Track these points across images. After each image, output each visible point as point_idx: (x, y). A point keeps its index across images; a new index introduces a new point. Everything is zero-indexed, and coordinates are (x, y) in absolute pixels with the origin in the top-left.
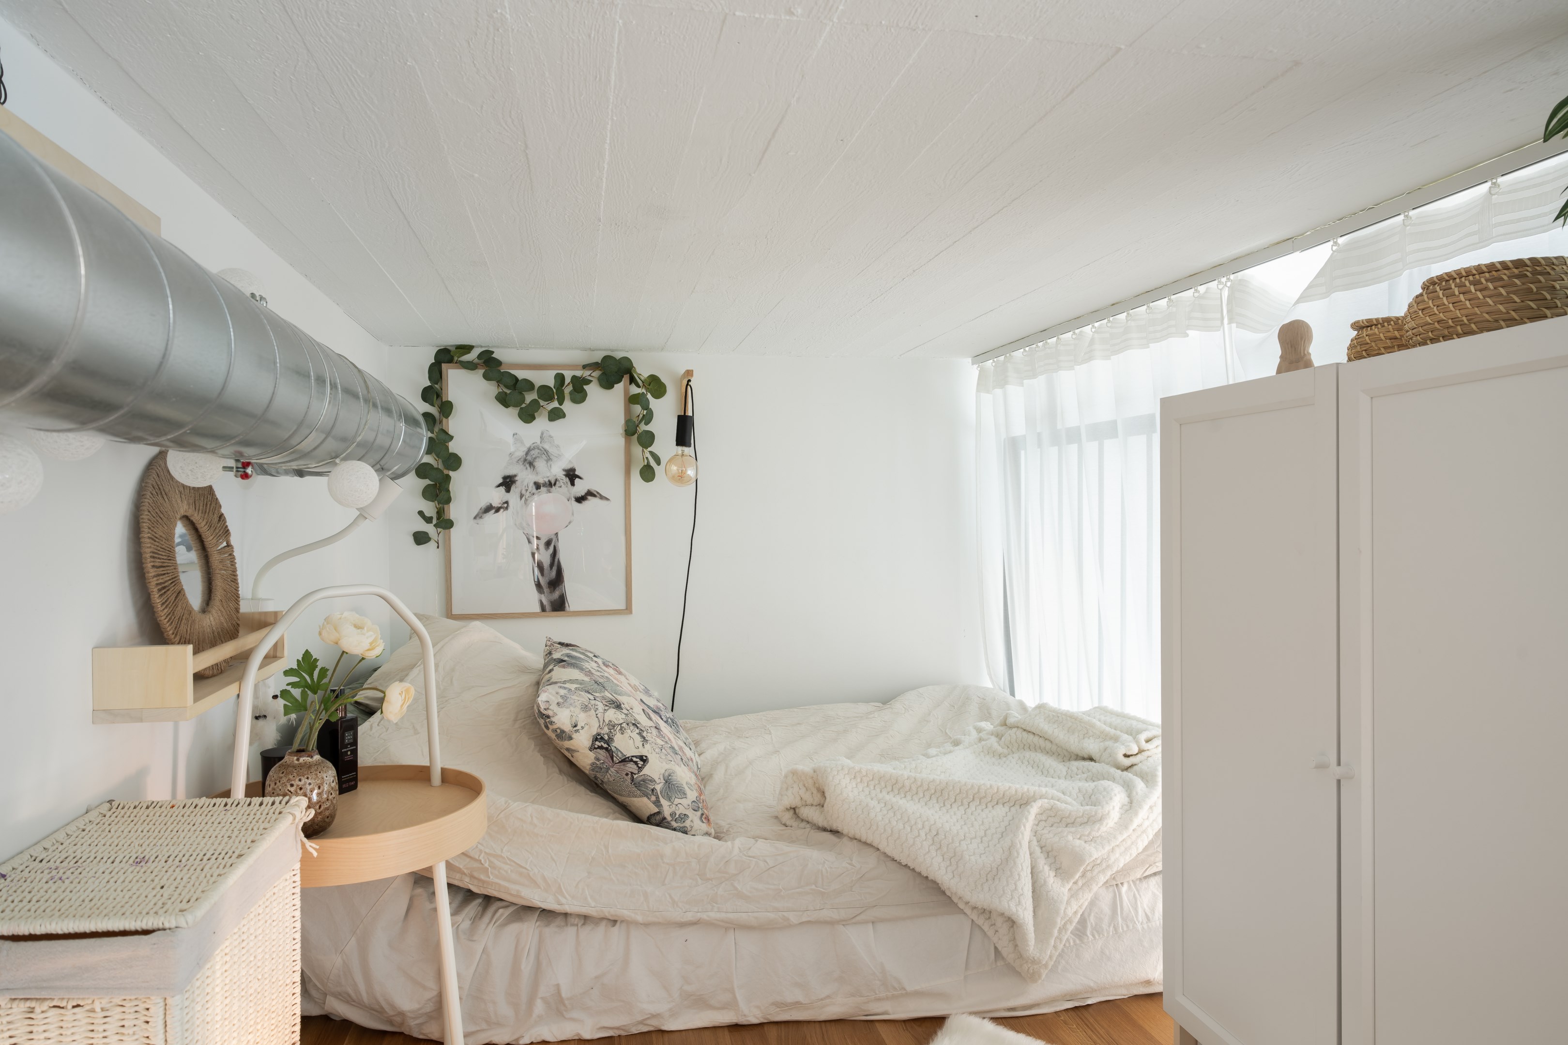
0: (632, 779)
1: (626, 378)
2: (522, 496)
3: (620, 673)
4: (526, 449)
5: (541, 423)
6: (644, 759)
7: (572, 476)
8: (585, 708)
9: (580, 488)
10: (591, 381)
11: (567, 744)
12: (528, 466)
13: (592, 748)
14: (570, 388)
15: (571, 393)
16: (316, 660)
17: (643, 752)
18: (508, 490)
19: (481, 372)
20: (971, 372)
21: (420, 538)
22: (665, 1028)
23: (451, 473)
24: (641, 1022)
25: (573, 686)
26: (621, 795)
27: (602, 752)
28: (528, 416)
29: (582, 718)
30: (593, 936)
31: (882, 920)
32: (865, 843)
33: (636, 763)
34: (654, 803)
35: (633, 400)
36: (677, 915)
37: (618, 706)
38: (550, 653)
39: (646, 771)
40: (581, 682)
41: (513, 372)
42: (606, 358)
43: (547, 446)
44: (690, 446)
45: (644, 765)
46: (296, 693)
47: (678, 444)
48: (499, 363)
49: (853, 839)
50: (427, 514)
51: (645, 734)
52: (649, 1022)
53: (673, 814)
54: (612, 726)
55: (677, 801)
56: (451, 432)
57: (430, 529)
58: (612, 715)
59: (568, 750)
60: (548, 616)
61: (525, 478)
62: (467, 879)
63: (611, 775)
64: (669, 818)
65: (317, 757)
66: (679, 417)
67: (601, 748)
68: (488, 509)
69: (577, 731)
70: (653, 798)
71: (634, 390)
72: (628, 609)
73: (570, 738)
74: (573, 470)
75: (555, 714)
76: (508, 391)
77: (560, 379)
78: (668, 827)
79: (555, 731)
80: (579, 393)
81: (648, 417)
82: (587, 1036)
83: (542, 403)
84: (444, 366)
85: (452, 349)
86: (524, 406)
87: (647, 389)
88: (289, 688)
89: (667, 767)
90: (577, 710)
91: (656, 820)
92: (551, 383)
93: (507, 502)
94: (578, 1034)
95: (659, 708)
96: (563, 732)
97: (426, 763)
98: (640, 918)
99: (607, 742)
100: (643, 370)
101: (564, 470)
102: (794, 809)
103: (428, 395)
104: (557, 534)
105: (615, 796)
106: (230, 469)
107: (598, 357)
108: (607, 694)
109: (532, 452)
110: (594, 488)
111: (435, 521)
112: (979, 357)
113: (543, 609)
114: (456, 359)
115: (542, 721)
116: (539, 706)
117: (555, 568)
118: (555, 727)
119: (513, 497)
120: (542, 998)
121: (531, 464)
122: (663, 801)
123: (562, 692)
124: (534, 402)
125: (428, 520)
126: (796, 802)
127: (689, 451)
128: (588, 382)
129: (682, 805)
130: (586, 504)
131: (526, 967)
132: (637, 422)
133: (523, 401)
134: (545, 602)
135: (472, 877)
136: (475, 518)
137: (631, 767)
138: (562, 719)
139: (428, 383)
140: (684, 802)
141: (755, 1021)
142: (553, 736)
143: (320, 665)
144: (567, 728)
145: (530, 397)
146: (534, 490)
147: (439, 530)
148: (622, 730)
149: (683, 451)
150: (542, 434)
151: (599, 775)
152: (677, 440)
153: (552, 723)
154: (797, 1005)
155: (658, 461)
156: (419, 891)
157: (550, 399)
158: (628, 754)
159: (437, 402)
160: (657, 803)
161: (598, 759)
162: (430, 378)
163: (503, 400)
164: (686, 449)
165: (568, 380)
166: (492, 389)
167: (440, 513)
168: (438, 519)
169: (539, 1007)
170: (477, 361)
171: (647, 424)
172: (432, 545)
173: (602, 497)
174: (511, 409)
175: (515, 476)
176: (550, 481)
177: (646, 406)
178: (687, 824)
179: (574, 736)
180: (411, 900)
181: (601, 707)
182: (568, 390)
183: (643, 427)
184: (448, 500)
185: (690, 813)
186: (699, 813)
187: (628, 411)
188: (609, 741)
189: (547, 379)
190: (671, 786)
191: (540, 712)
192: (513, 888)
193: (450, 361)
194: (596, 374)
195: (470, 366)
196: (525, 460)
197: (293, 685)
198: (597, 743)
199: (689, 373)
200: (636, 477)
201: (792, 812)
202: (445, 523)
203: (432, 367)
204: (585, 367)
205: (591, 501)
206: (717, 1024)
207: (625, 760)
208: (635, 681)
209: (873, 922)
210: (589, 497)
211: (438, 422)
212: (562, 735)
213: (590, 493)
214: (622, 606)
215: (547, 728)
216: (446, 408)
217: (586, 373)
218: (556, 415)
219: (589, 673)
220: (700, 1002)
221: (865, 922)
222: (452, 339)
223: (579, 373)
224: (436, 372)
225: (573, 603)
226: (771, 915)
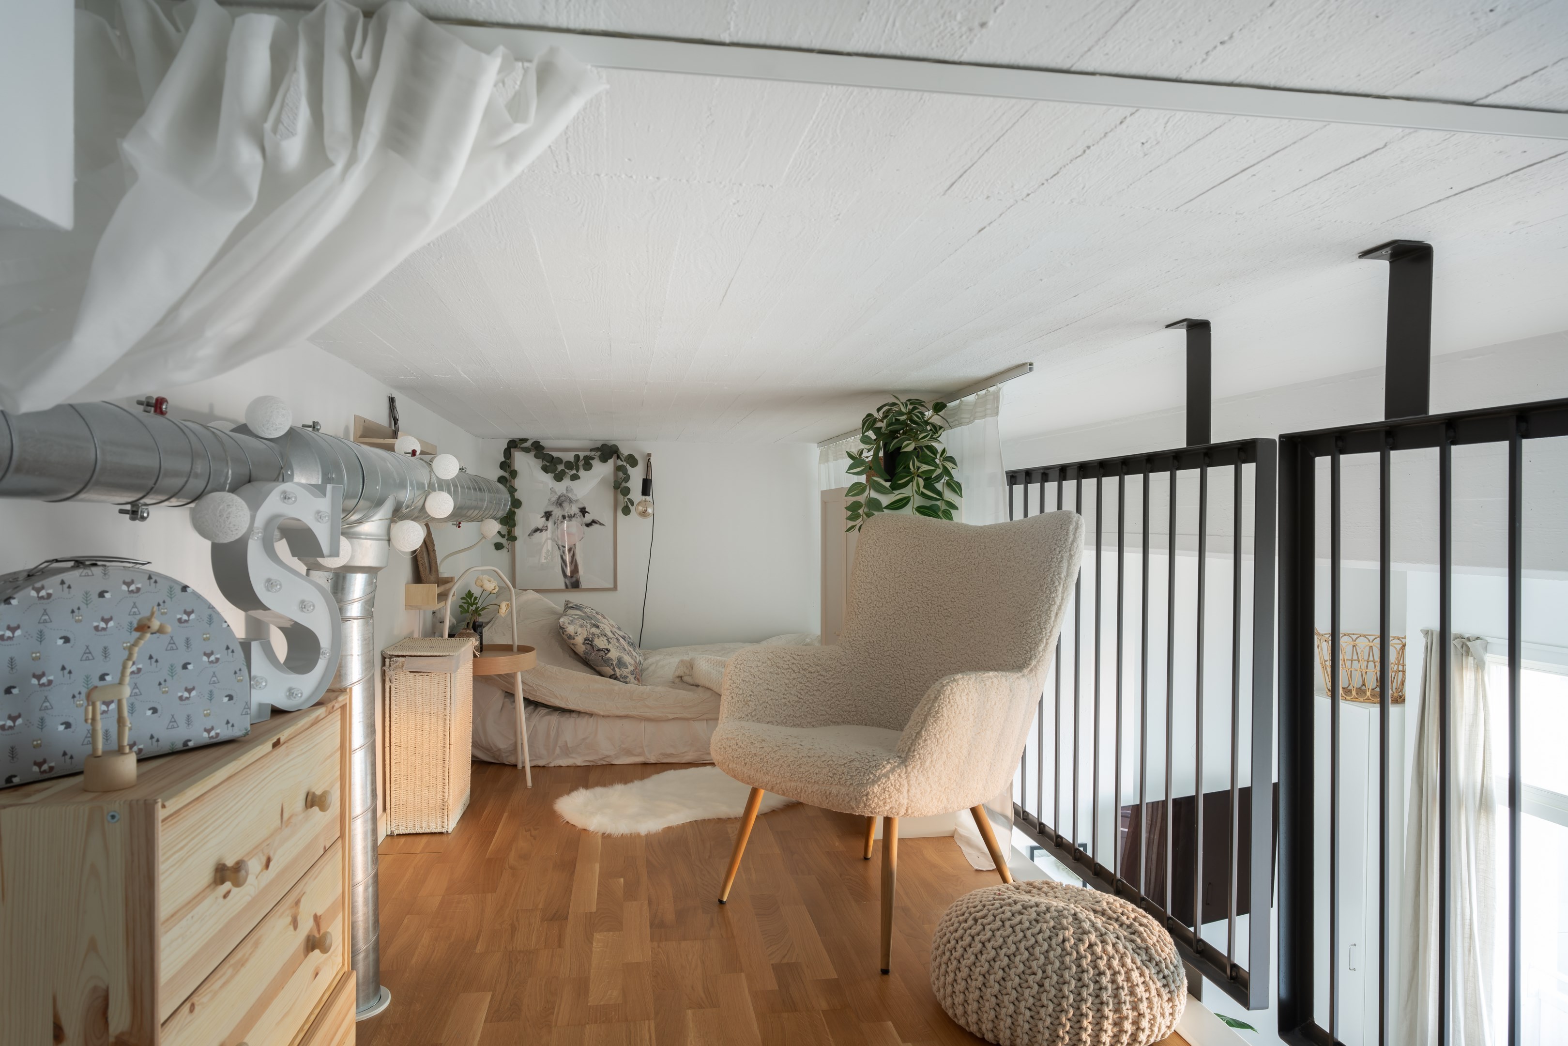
0: (602, 658)
1: (615, 456)
2: (555, 523)
3: (605, 618)
4: (557, 496)
5: (566, 482)
6: (608, 650)
7: (583, 511)
8: (581, 626)
9: (588, 518)
10: (594, 458)
11: (572, 641)
12: (559, 506)
13: (584, 644)
14: (583, 462)
15: (583, 465)
16: (473, 594)
17: (609, 647)
18: (547, 519)
19: (533, 453)
20: (815, 451)
21: (498, 546)
22: (613, 763)
23: (516, 510)
24: (602, 759)
25: (576, 617)
26: (597, 666)
27: (588, 646)
28: (559, 478)
29: (580, 630)
30: (582, 722)
31: (711, 719)
32: (708, 688)
33: (604, 651)
34: (612, 669)
35: (619, 468)
36: (619, 713)
37: (598, 627)
38: (567, 605)
39: (609, 655)
40: (580, 616)
41: (550, 453)
42: (604, 445)
43: (570, 495)
44: (649, 496)
45: (608, 653)
46: (465, 606)
47: (642, 495)
48: (543, 448)
49: (703, 687)
50: (503, 533)
51: (610, 640)
52: (606, 759)
53: (621, 675)
54: (593, 634)
55: (623, 669)
56: (516, 487)
57: (504, 541)
58: (594, 630)
59: (573, 644)
60: (570, 591)
61: (557, 512)
62: (527, 694)
63: (593, 656)
64: (619, 677)
65: (472, 631)
66: (643, 479)
67: (588, 644)
68: (536, 530)
69: (577, 636)
70: (612, 667)
71: (620, 463)
72: (615, 588)
73: (574, 639)
74: (584, 508)
75: (567, 627)
76: (548, 464)
77: (577, 457)
78: (619, 680)
79: (567, 635)
80: (588, 466)
81: (627, 478)
82: (579, 764)
83: (567, 471)
84: (512, 450)
85: (518, 440)
86: (557, 472)
87: (627, 463)
88: (463, 604)
89: (619, 654)
90: (577, 627)
91: (613, 677)
92: (572, 460)
93: (547, 527)
94: (575, 763)
95: (625, 637)
96: (570, 635)
97: (510, 643)
98: (602, 713)
99: (590, 641)
100: (625, 451)
101: (579, 508)
102: (681, 677)
103: (504, 466)
104: (575, 545)
105: (595, 667)
106: (455, 524)
107: (599, 445)
108: (592, 621)
109: (561, 498)
110: (596, 518)
111: (506, 537)
112: (821, 443)
113: (567, 587)
114: (519, 445)
115: (561, 631)
116: (560, 624)
117: (574, 564)
118: (567, 633)
119: (550, 524)
120: (559, 746)
121: (561, 505)
122: (616, 669)
123: (571, 618)
124: (563, 470)
125: (503, 536)
126: (682, 674)
127: (648, 498)
128: (593, 459)
129: (625, 672)
130: (591, 528)
131: (553, 734)
132: (620, 482)
133: (556, 470)
134: (568, 583)
135: (530, 693)
136: (529, 535)
137: (602, 653)
138: (571, 629)
139: (503, 459)
140: (626, 670)
141: (654, 762)
142: (566, 638)
143: (474, 595)
144: (572, 634)
145: (560, 467)
146: (562, 520)
147: (509, 542)
148: (598, 637)
149: (645, 499)
150: (567, 488)
151: (587, 657)
152: (642, 493)
153: (565, 631)
154: (671, 755)
155: (632, 504)
156: (507, 700)
157: (571, 469)
158: (601, 647)
159: (508, 470)
160: (614, 670)
161: (587, 649)
162: (504, 457)
163: (545, 469)
164: (647, 498)
165: (581, 458)
166: (538, 463)
167: (509, 532)
168: (508, 535)
169: (558, 750)
170: (530, 447)
171: (626, 482)
172: (504, 551)
173: (601, 524)
174: (549, 474)
175: (552, 511)
176: (571, 515)
177: (625, 472)
178: (628, 680)
179: (576, 638)
180: (503, 703)
181: (589, 626)
182: (581, 463)
183: (624, 485)
184: (514, 525)
185: (629, 675)
186: (634, 676)
187: (616, 475)
188: (592, 641)
189: (569, 457)
190: (621, 663)
191: (560, 626)
192: (547, 698)
193: (516, 447)
194: (598, 454)
195: (527, 450)
196: (557, 503)
197: (464, 603)
198: (586, 642)
199: (649, 455)
200: (620, 514)
201: (680, 678)
202: (512, 538)
203: (506, 450)
204: (591, 450)
205: (595, 526)
206: (636, 762)
207: (599, 650)
208: (612, 623)
209: (707, 720)
210: (593, 524)
211: (509, 481)
212: (570, 637)
213: (594, 522)
214: (612, 586)
215: (563, 634)
216: (514, 474)
217: (592, 454)
218: (575, 478)
219: (585, 613)
220: (628, 752)
221: (703, 720)
222: (517, 435)
223: (588, 453)
224: (508, 453)
225: (584, 584)
226: (660, 715)
